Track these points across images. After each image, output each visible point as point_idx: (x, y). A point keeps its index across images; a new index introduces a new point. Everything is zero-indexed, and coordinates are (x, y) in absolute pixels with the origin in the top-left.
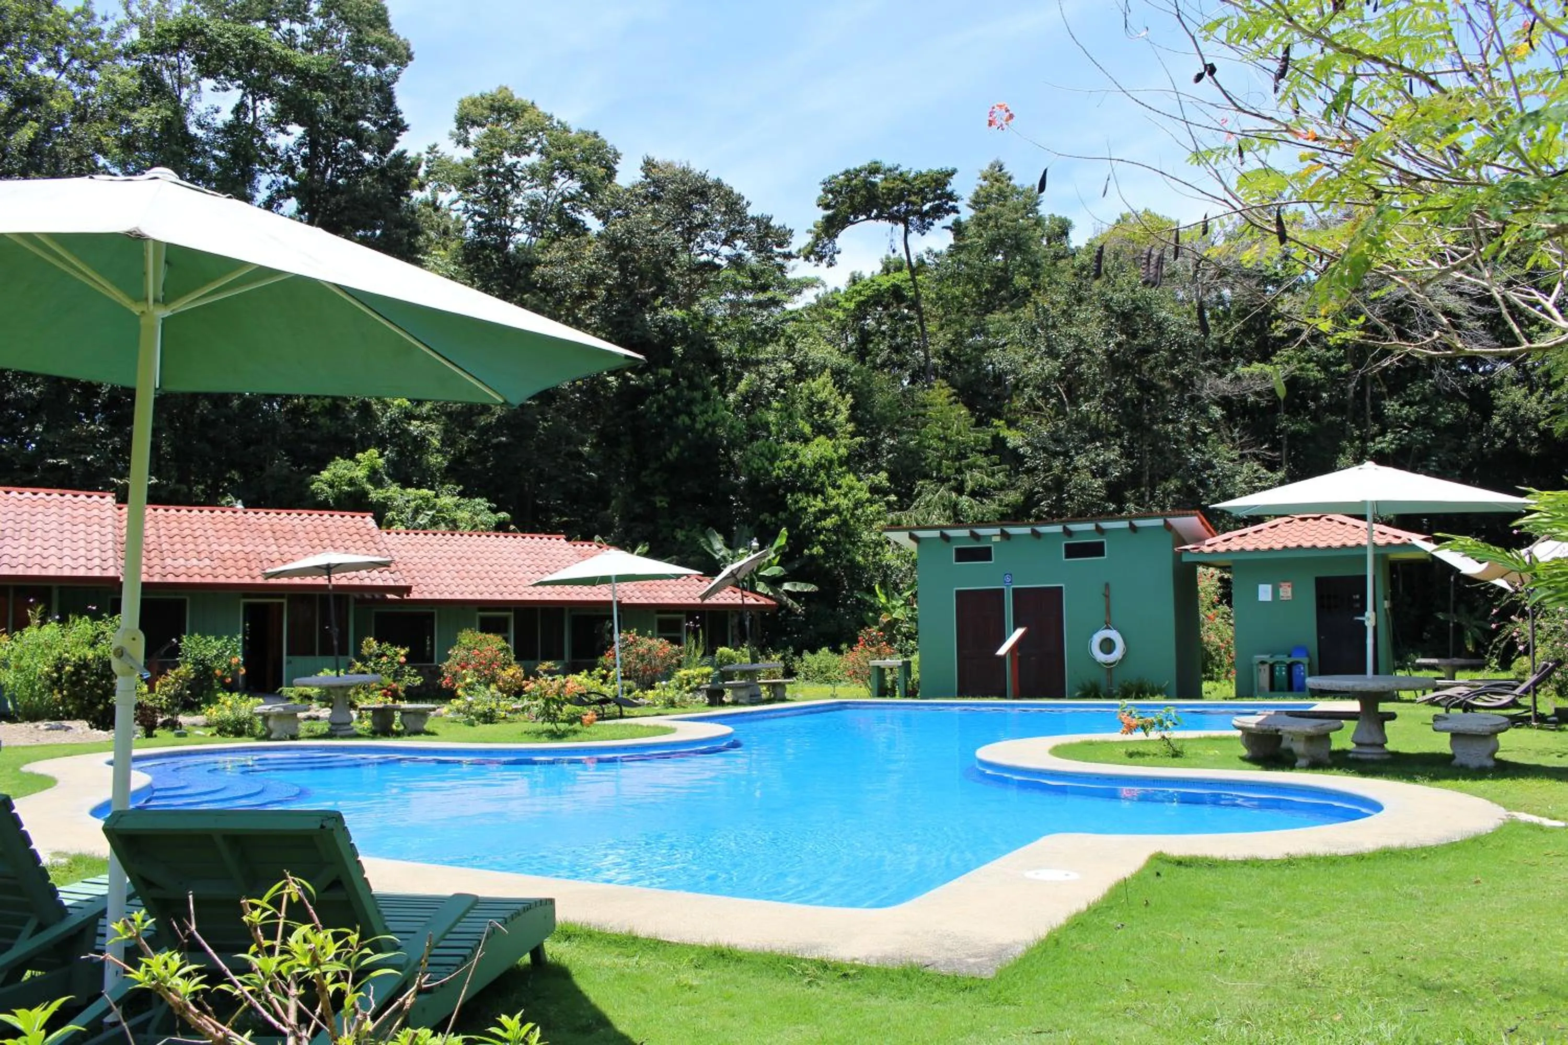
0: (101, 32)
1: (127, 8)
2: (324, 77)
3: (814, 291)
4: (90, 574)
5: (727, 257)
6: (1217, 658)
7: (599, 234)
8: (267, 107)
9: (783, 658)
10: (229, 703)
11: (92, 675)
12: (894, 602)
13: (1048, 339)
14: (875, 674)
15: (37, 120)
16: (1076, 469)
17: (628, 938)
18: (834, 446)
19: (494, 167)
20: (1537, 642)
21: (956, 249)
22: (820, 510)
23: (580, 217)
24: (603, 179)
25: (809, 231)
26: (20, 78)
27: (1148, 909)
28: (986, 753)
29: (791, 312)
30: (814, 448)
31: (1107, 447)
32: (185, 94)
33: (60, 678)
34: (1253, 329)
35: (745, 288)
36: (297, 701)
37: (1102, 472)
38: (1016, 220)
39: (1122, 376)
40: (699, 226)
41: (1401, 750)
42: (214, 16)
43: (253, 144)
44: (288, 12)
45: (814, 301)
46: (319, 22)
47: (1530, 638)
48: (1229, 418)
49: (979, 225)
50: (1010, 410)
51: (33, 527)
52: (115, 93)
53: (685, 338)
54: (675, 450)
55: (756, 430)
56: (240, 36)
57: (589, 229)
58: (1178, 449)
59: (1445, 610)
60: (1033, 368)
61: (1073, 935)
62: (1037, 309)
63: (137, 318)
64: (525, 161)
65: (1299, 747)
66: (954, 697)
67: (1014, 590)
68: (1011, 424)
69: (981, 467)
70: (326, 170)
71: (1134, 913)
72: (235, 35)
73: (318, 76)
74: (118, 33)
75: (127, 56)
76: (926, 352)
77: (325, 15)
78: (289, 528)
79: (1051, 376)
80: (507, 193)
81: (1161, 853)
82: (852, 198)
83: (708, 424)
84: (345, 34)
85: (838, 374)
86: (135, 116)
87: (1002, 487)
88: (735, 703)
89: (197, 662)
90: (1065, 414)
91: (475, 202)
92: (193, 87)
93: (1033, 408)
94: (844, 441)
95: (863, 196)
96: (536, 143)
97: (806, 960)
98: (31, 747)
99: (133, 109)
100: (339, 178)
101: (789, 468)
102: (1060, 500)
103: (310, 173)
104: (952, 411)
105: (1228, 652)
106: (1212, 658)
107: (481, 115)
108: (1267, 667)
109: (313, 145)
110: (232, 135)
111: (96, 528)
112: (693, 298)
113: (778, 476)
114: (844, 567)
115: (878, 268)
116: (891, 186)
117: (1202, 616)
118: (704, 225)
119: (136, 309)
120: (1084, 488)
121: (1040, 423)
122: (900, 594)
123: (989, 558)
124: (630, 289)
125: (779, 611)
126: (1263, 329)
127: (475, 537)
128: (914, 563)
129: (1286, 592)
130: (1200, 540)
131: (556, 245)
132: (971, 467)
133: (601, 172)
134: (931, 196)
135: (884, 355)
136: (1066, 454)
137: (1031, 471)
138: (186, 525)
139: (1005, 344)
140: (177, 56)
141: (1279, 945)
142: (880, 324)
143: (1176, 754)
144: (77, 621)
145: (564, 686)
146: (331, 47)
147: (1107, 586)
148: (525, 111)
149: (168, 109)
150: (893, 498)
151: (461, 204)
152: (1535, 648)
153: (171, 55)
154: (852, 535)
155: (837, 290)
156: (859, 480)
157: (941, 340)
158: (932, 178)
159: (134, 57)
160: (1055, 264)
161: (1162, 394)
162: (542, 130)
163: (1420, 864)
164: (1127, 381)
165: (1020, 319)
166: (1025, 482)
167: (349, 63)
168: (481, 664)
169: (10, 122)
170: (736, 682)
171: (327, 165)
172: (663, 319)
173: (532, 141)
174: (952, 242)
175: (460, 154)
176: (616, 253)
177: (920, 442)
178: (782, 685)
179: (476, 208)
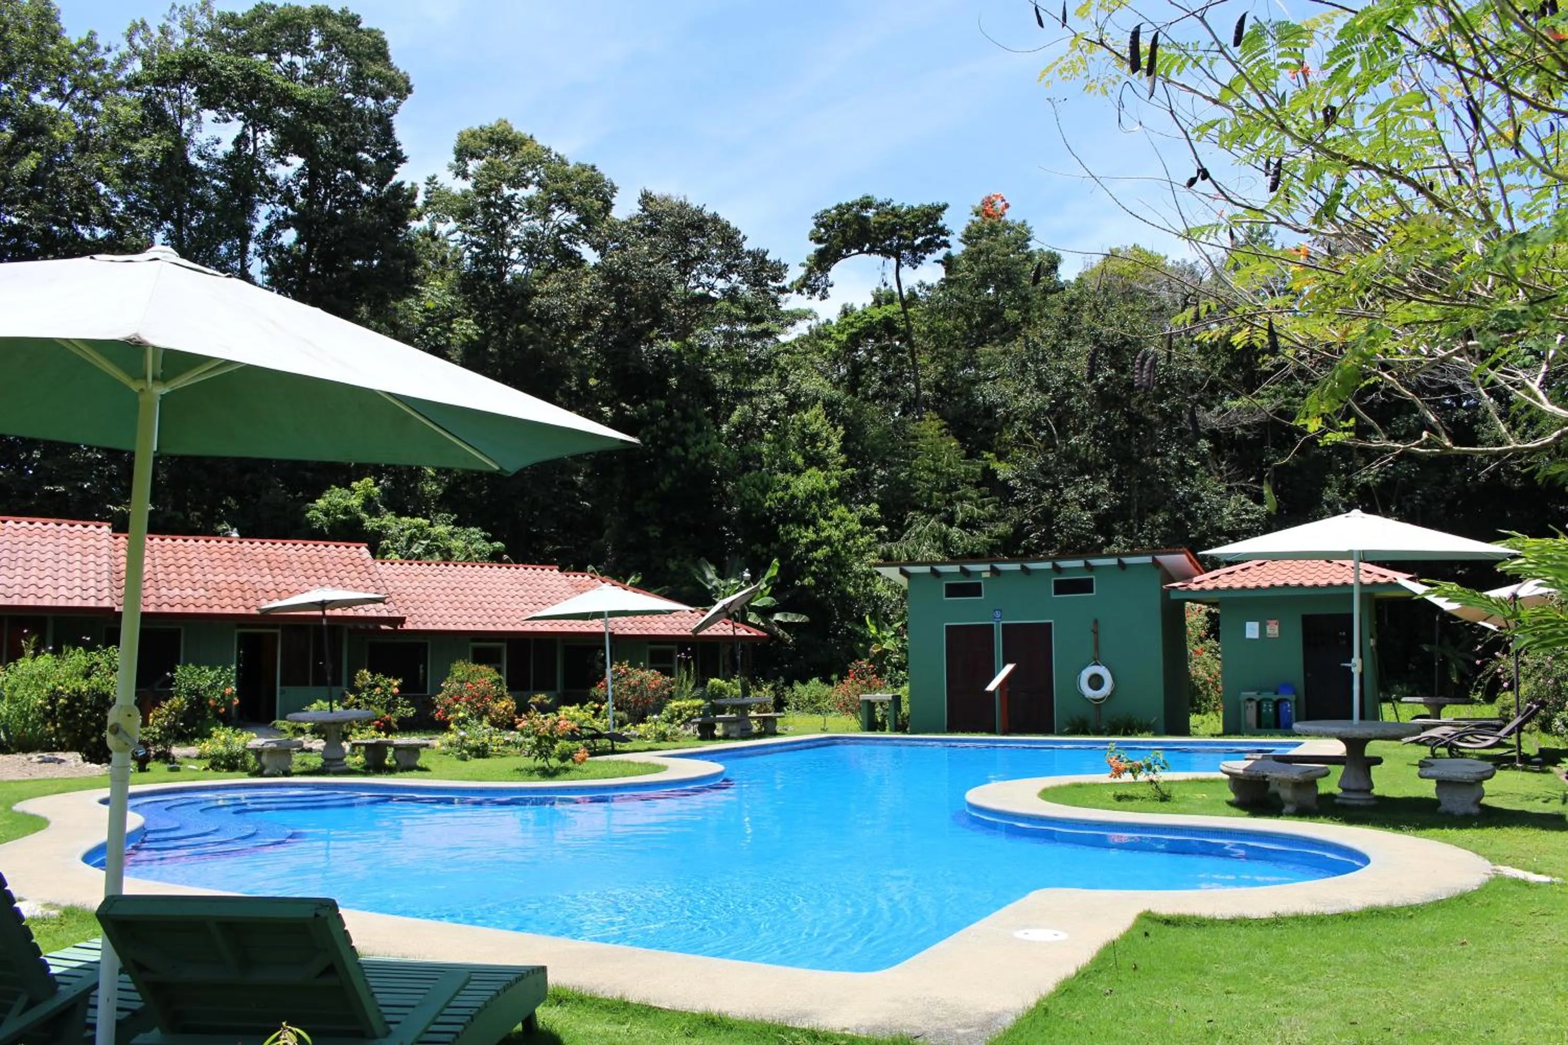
0: (103, 63)
1: (130, 41)
2: (324, 110)
3: (808, 322)
4: (85, 604)
5: (722, 290)
6: (1205, 692)
7: (596, 266)
8: (267, 138)
9: (773, 689)
10: (222, 737)
11: (86, 707)
12: (885, 633)
13: (1038, 373)
14: (865, 708)
15: (39, 150)
16: (1065, 501)
17: (619, 1004)
18: (825, 477)
19: (493, 198)
20: (1521, 678)
21: (947, 283)
22: (811, 541)
23: (576, 249)
24: (599, 211)
25: (802, 265)
26: (23, 109)
27: (1137, 973)
28: (976, 796)
29: (784, 345)
30: (806, 480)
31: (1096, 480)
32: (186, 125)
33: (53, 711)
34: (1241, 364)
35: (738, 319)
36: (290, 734)
37: (1091, 504)
38: (1007, 255)
39: (1110, 410)
40: (695, 259)
41: (1387, 795)
42: (215, 49)
43: (253, 175)
44: (289, 45)
45: (807, 332)
46: (320, 56)
47: (1514, 675)
48: (1217, 451)
49: (970, 259)
50: (1000, 443)
51: (28, 557)
52: (117, 124)
53: (680, 370)
54: (668, 480)
55: (749, 461)
56: (242, 69)
57: (585, 261)
58: (1166, 483)
59: (1431, 642)
60: (1023, 402)
61: (1062, 1002)
62: (1027, 343)
63: (136, 396)
64: (522, 193)
65: (1286, 793)
66: (944, 732)
67: (1004, 625)
68: (1001, 457)
69: (971, 499)
70: (324, 202)
71: (1123, 977)
72: (237, 68)
73: (319, 108)
74: (121, 64)
75: (129, 87)
76: (917, 385)
77: (326, 47)
78: (284, 557)
79: (1041, 409)
80: (504, 225)
81: (1149, 912)
82: (844, 233)
83: (701, 455)
84: (345, 67)
85: (831, 406)
86: (137, 146)
87: (992, 519)
88: (726, 737)
89: (191, 692)
90: (1055, 446)
91: (472, 233)
92: (194, 117)
93: (1023, 440)
94: (836, 473)
95: (855, 231)
96: (534, 176)
97: (796, 1030)
98: (25, 781)
99: (135, 140)
100: (337, 208)
101: (781, 500)
102: (1049, 532)
103: (309, 204)
104: (942, 442)
105: (1215, 685)
106: (1200, 693)
107: (480, 147)
108: (1254, 704)
109: (312, 176)
110: (233, 166)
111: (92, 558)
112: (687, 331)
113: (770, 508)
114: (835, 599)
115: (870, 300)
116: (883, 220)
117: (1190, 651)
118: (700, 258)
119: (135, 387)
120: (1073, 521)
121: (1030, 456)
122: (890, 625)
123: (979, 593)
124: (627, 321)
125: (770, 641)
126: (1250, 363)
127: (469, 567)
128: (905, 594)
129: (1273, 629)
130: (1188, 577)
131: (553, 276)
132: (961, 499)
133: (598, 204)
134: (922, 231)
135: (876, 386)
136: (1055, 486)
137: (1021, 503)
138: (181, 554)
139: (995, 378)
140: (179, 89)
141: (1267, 1015)
142: (871, 353)
143: (1165, 798)
144: (71, 652)
145: (556, 724)
146: (331, 80)
147: (1096, 622)
148: (523, 144)
149: (169, 140)
150: (884, 529)
151: (458, 235)
152: (1518, 683)
153: (172, 87)
154: (843, 566)
155: (829, 322)
156: (851, 511)
157: (931, 372)
158: (923, 212)
159: (137, 88)
160: (1045, 298)
161: (1150, 427)
162: (540, 162)
163: (1406, 924)
164: (1115, 414)
165: (1011, 353)
166: (1015, 514)
167: (349, 96)
168: (473, 697)
169: (13, 152)
170: (727, 715)
171: (326, 196)
172: (659, 350)
173: (529, 174)
174: (944, 276)
175: (459, 186)
176: (613, 285)
177: (910, 475)
178: (773, 720)
179: (474, 238)
